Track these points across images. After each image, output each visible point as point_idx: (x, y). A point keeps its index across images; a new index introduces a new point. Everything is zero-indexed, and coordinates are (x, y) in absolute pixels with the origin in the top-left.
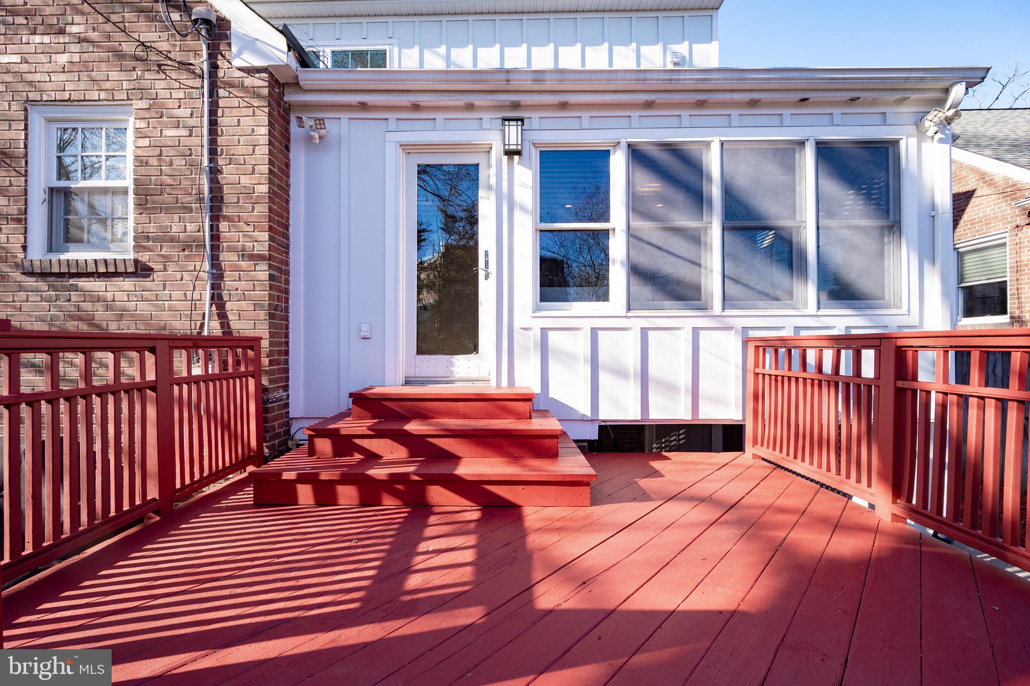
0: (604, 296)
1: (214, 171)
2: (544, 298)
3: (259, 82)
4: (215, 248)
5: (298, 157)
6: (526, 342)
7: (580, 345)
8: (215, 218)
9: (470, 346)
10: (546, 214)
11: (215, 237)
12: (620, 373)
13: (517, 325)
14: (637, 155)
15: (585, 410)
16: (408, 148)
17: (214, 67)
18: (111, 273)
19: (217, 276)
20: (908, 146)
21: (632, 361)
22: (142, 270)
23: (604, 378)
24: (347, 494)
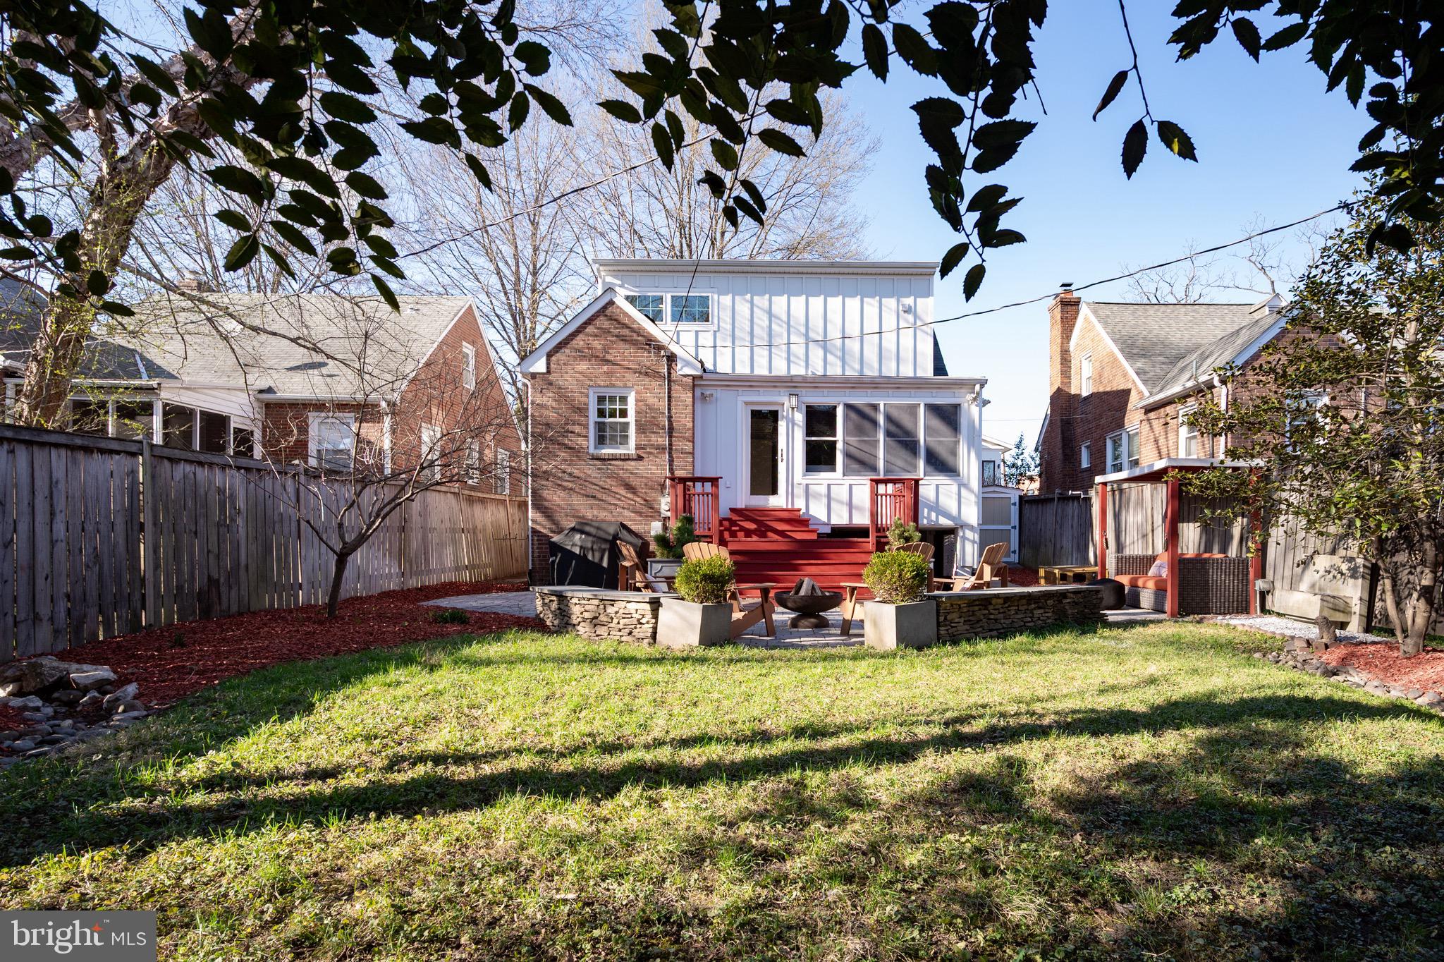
0: (834, 470)
1: (670, 417)
2: (808, 470)
3: (689, 380)
4: (670, 449)
5: (698, 405)
6: (799, 491)
7: (823, 490)
8: (670, 437)
9: (774, 491)
10: (809, 433)
11: (670, 445)
12: (841, 502)
13: (796, 482)
14: (849, 407)
15: (825, 519)
16: (747, 403)
17: (669, 373)
18: (626, 459)
19: (671, 461)
20: (965, 406)
21: (845, 497)
22: (640, 458)
23: (833, 505)
24: (741, 534)
